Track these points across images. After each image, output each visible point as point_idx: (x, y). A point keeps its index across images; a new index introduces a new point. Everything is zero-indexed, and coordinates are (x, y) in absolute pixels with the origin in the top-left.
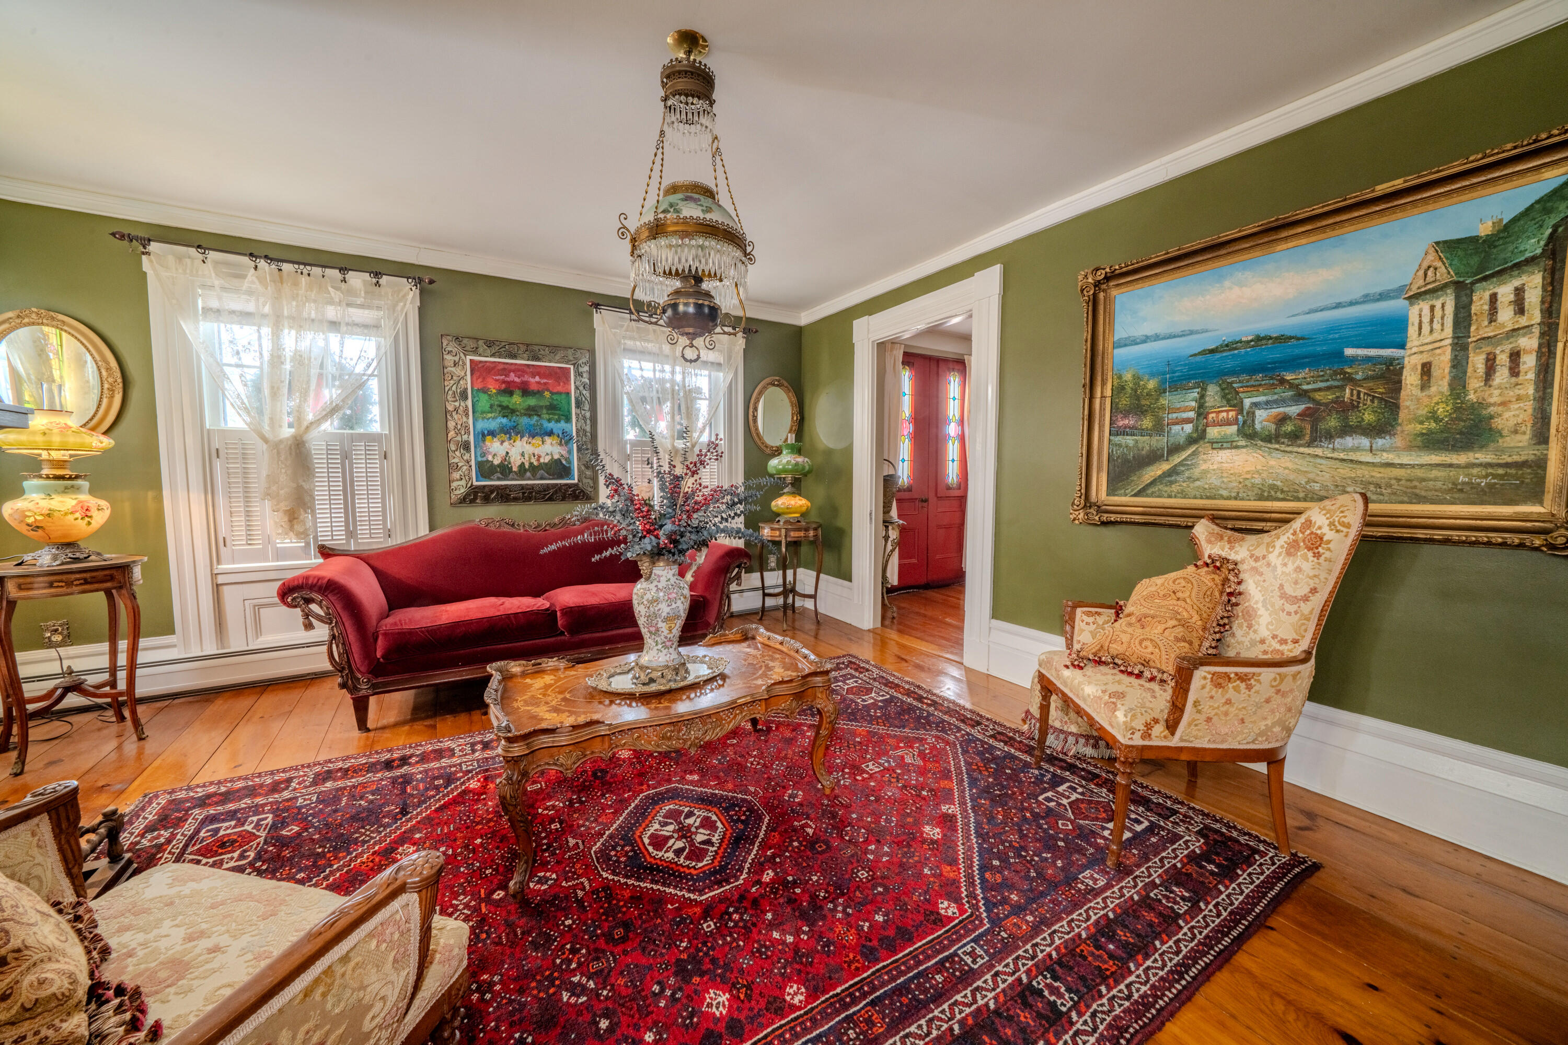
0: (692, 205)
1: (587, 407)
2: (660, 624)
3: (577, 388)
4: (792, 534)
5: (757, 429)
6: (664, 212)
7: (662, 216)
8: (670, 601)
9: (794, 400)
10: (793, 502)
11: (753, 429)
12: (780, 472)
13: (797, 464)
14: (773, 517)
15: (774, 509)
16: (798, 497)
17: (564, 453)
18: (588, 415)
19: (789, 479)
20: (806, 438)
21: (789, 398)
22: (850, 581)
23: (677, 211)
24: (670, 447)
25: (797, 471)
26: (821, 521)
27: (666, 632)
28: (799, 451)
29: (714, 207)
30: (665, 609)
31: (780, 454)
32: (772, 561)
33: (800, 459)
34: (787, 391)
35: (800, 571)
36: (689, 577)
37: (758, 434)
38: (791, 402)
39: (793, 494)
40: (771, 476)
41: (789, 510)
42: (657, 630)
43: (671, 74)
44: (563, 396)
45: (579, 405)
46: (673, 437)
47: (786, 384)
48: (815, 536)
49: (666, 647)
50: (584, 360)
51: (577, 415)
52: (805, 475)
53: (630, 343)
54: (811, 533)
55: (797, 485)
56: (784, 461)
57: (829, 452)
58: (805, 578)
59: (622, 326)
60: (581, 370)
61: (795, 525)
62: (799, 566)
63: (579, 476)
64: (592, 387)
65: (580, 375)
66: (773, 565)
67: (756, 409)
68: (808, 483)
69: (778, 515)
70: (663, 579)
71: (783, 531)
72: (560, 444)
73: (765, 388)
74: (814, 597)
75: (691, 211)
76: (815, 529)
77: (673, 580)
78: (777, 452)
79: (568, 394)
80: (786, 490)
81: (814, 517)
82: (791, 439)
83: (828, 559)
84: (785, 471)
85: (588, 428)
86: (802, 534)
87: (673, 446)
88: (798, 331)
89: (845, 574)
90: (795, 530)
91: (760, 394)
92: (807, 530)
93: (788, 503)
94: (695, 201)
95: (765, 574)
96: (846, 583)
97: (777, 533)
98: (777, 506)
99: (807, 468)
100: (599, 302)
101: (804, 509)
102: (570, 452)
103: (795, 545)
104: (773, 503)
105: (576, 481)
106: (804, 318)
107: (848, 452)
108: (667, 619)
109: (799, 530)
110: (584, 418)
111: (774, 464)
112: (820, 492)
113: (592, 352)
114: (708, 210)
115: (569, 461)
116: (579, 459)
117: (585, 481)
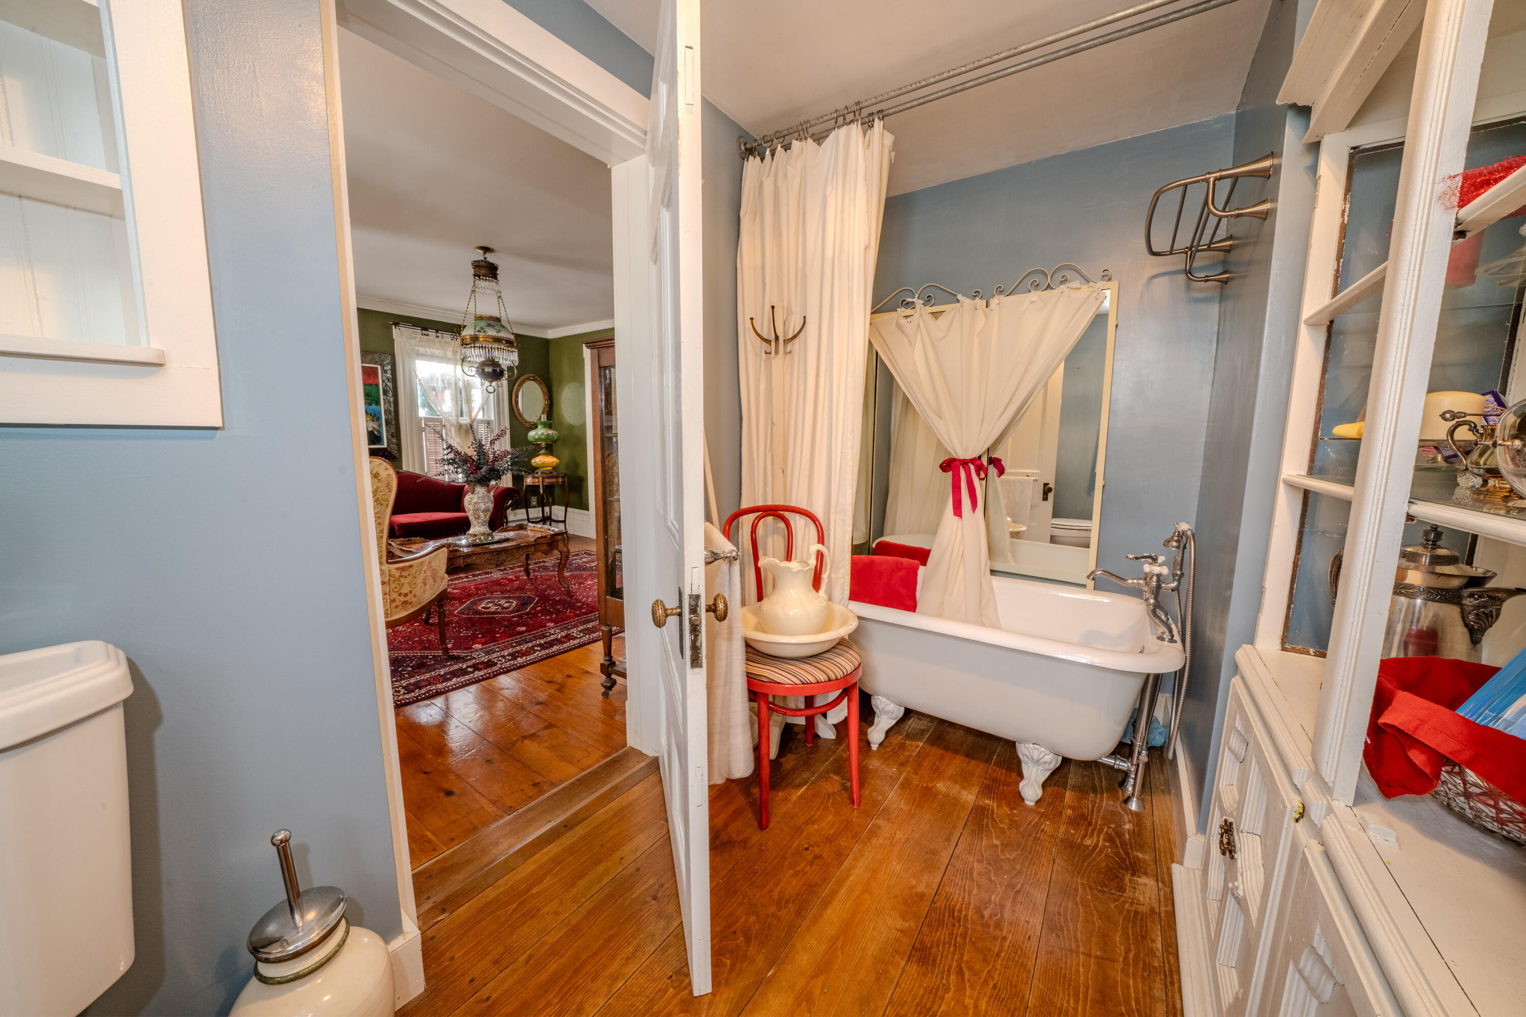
0: (491, 329)
1: (391, 394)
2: (480, 514)
3: (383, 381)
4: (547, 480)
5: (518, 410)
6: (478, 331)
7: (477, 333)
8: (485, 503)
9: (545, 390)
10: (546, 460)
11: (515, 410)
12: (537, 440)
13: (548, 435)
14: (532, 470)
15: (534, 464)
16: (550, 457)
17: (376, 426)
18: (392, 399)
19: (543, 444)
20: (555, 416)
21: (542, 389)
22: (588, 510)
23: (485, 332)
24: (455, 422)
25: (549, 439)
26: (568, 473)
27: (483, 517)
28: (550, 426)
29: (501, 329)
30: (483, 506)
31: (536, 427)
32: (534, 501)
33: (550, 432)
34: (540, 384)
35: (554, 508)
36: (492, 493)
37: (520, 414)
38: (543, 392)
39: (546, 454)
40: (531, 443)
41: (544, 465)
42: (479, 516)
43: (477, 265)
44: (374, 387)
45: (385, 393)
46: (457, 416)
47: (539, 379)
48: (563, 482)
49: (483, 525)
50: (387, 362)
51: (384, 400)
52: (555, 442)
53: (422, 350)
54: (560, 480)
55: (550, 449)
56: (540, 433)
57: (571, 427)
58: (558, 511)
59: (415, 338)
60: (386, 368)
61: (549, 475)
62: (553, 504)
63: (388, 442)
64: (394, 380)
65: (385, 371)
66: (534, 503)
67: (517, 396)
68: (556, 448)
69: (537, 468)
70: (481, 493)
71: (541, 479)
72: (373, 421)
73: (523, 382)
74: (564, 522)
75: (492, 332)
76: (563, 477)
77: (485, 493)
78: (534, 426)
79: (377, 385)
80: (541, 452)
81: (563, 470)
82: (544, 418)
83: (573, 497)
84: (540, 439)
85: (392, 409)
86: (554, 480)
87: (458, 422)
88: (546, 342)
89: (584, 506)
90: (548, 478)
91: (521, 385)
92: (557, 477)
93: (543, 460)
94: (493, 326)
95: (529, 510)
96: (586, 512)
97: (537, 480)
98: (535, 462)
99: (556, 437)
100: (399, 320)
101: (555, 464)
102: (380, 426)
103: (549, 488)
104: (533, 461)
105: (385, 446)
106: (551, 334)
107: (583, 427)
108: (485, 511)
109: (552, 477)
110: (389, 402)
111: (532, 434)
112: (566, 453)
113: (393, 355)
114: (499, 331)
115: (380, 432)
116: (387, 431)
117: (392, 446)
